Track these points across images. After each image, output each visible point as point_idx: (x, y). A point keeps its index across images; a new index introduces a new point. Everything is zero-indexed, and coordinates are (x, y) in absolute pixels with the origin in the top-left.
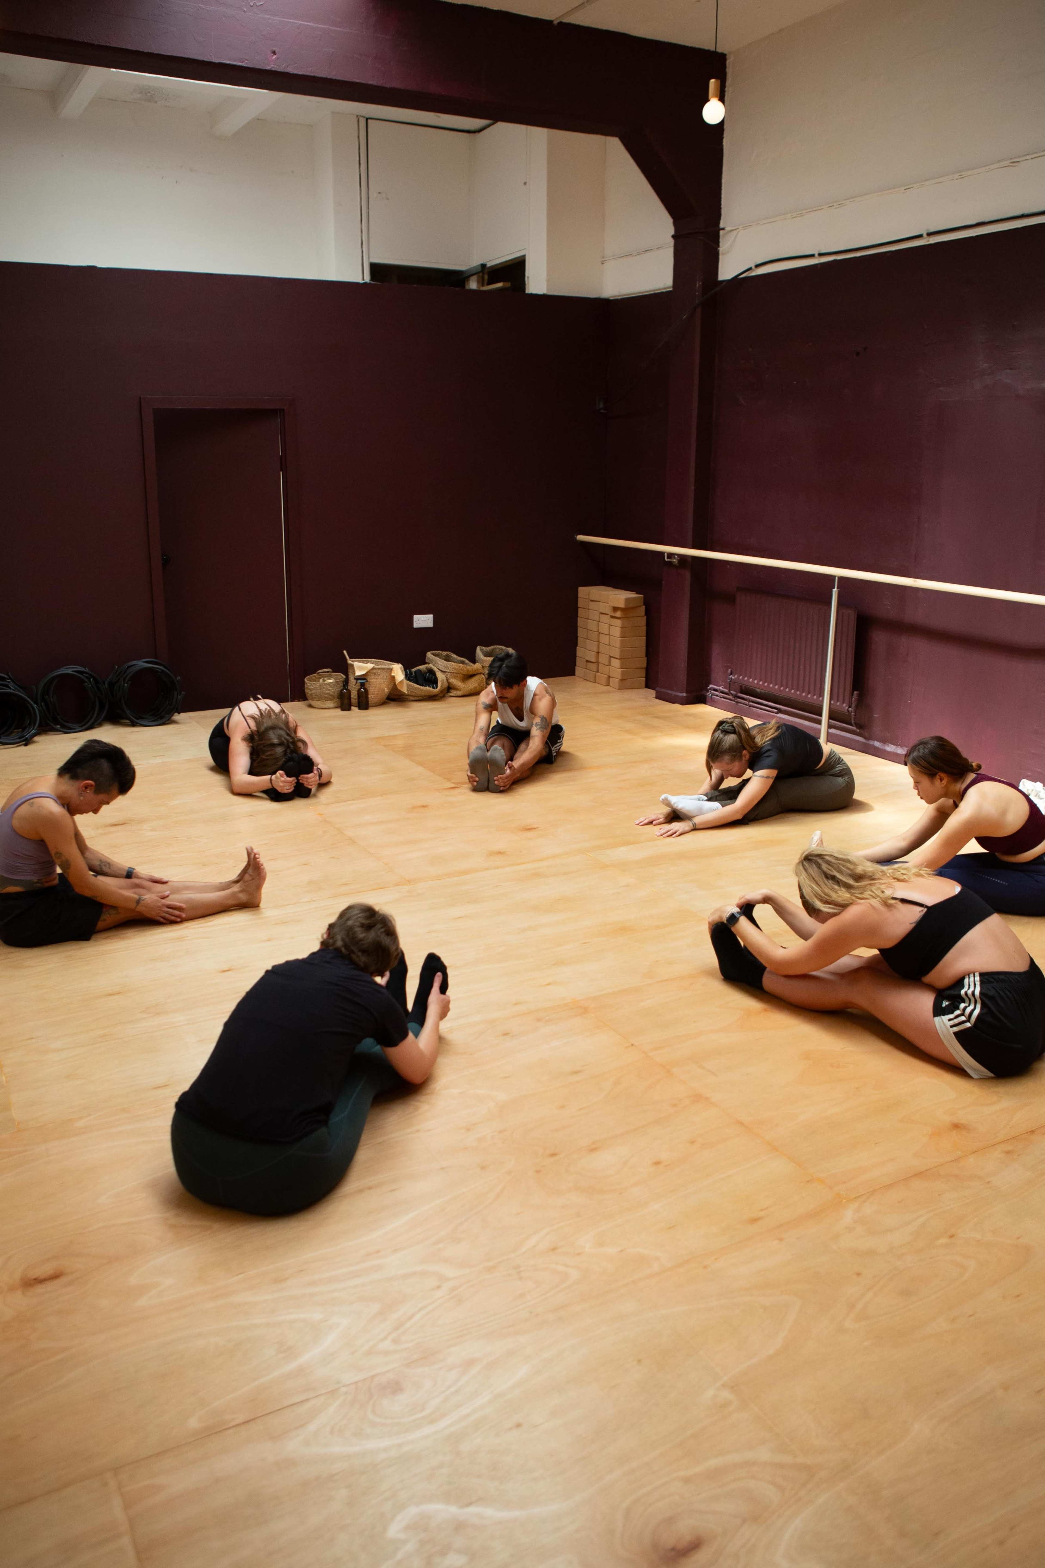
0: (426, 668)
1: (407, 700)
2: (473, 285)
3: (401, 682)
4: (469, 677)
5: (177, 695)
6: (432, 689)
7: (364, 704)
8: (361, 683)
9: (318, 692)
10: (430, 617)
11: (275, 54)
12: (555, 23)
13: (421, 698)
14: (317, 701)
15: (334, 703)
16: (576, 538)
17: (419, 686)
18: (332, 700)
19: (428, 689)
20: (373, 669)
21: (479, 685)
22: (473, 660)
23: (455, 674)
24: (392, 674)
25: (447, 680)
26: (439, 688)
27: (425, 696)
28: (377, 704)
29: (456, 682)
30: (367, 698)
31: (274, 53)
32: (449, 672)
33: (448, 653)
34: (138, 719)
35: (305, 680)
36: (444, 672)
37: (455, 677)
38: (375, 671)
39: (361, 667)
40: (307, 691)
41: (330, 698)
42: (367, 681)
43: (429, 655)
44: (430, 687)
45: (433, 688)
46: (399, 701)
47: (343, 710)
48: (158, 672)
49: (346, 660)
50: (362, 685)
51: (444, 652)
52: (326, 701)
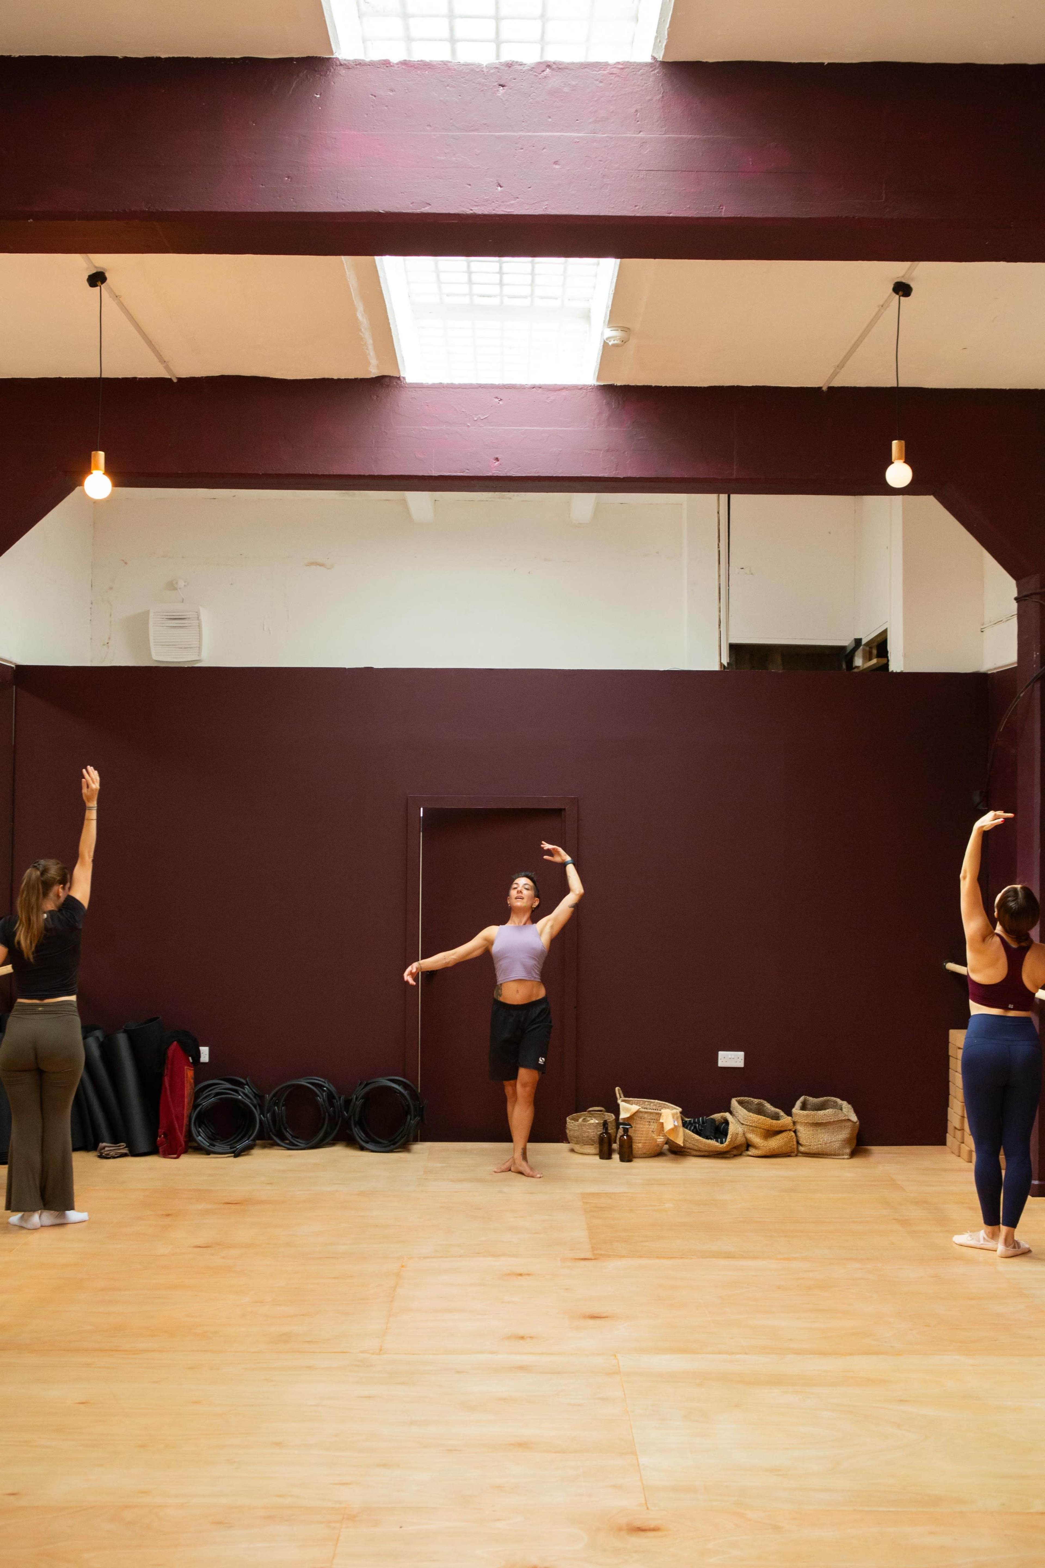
0: (722, 1117)
1: (688, 1154)
2: (858, 662)
3: (674, 1130)
4: (771, 1133)
5: (411, 1120)
6: (718, 1144)
7: (627, 1156)
8: (623, 1127)
9: (576, 1134)
10: (741, 1055)
11: (498, 461)
12: (825, 389)
13: (706, 1154)
14: (576, 1144)
15: (595, 1148)
16: (945, 966)
17: (701, 1138)
18: (592, 1145)
19: (713, 1143)
20: (638, 1112)
21: (786, 1144)
22: (789, 1113)
23: (754, 1128)
24: (661, 1121)
25: (744, 1134)
26: (727, 1143)
27: (712, 1151)
28: (645, 1156)
29: (755, 1139)
30: (631, 1147)
31: (497, 459)
32: (746, 1125)
33: (762, 1101)
34: (367, 1142)
35: (567, 1119)
36: (743, 1124)
37: (753, 1131)
38: (641, 1115)
39: (628, 1108)
40: (567, 1131)
41: (588, 1142)
42: (632, 1127)
43: (734, 1102)
44: (717, 1141)
45: (722, 1143)
46: (679, 1155)
47: (602, 1158)
48: (396, 1092)
49: (616, 1099)
50: (626, 1131)
51: (756, 1100)
52: (585, 1145)
